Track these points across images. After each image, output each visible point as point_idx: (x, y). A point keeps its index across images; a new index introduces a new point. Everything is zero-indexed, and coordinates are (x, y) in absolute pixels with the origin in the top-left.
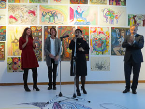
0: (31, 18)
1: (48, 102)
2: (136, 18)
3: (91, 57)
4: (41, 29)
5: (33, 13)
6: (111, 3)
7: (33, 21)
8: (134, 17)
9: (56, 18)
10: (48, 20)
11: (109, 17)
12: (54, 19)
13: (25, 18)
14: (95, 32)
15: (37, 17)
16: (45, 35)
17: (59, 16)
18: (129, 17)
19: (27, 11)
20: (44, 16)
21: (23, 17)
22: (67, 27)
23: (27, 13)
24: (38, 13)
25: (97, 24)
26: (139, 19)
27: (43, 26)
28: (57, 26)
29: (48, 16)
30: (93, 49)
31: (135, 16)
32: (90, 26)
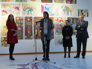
0: (16, 12)
1: (28, 64)
2: (83, 12)
3: (55, 36)
4: (23, 19)
5: (18, 8)
6: (67, 3)
7: (18, 14)
9: (32, 11)
10: (27, 13)
11: (66, 11)
13: (12, 12)
14: (57, 20)
15: (20, 11)
16: (25, 23)
17: (34, 10)
18: (78, 11)
19: (13, 7)
20: (25, 10)
22: (39, 17)
23: (14, 9)
24: (21, 8)
25: (58, 15)
26: (85, 12)
27: (24, 17)
28: (33, 17)
29: (27, 10)
30: (56, 31)
31: (83, 10)
32: (54, 17)
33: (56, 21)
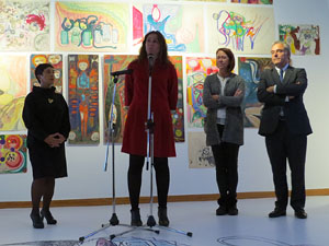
0: (34, 34)
2: (298, 35)
3: (190, 134)
4: (61, 62)
5: (39, 21)
7: (39, 42)
8: (294, 32)
9: (97, 33)
10: (78, 38)
11: (233, 31)
12: (93, 36)
13: (17, 34)
14: (198, 67)
15: (48, 31)
16: (70, 78)
17: (104, 27)
18: (281, 31)
19: (22, 17)
20: (67, 29)
21: (13, 32)
22: (126, 56)
23: (23, 22)
24: (52, 22)
25: (201, 49)
26: (307, 36)
27: (65, 55)
28: (101, 55)
29: (76, 29)
30: (193, 111)
31: (297, 30)
32: (184, 55)
33: (191, 73)
